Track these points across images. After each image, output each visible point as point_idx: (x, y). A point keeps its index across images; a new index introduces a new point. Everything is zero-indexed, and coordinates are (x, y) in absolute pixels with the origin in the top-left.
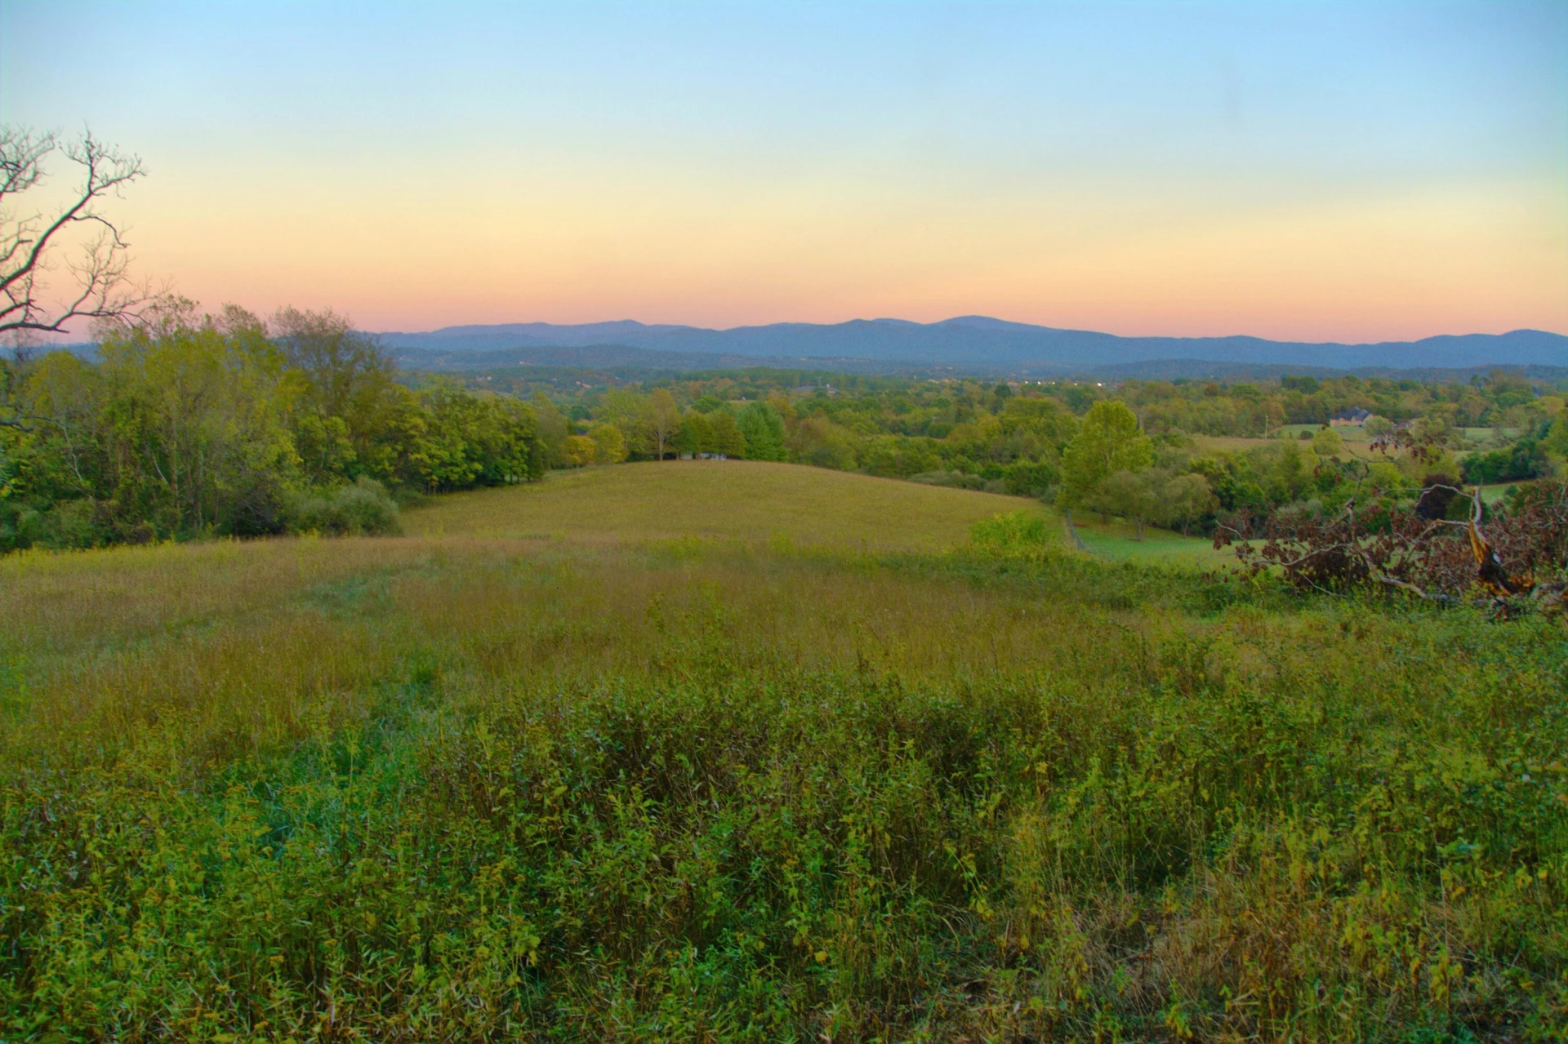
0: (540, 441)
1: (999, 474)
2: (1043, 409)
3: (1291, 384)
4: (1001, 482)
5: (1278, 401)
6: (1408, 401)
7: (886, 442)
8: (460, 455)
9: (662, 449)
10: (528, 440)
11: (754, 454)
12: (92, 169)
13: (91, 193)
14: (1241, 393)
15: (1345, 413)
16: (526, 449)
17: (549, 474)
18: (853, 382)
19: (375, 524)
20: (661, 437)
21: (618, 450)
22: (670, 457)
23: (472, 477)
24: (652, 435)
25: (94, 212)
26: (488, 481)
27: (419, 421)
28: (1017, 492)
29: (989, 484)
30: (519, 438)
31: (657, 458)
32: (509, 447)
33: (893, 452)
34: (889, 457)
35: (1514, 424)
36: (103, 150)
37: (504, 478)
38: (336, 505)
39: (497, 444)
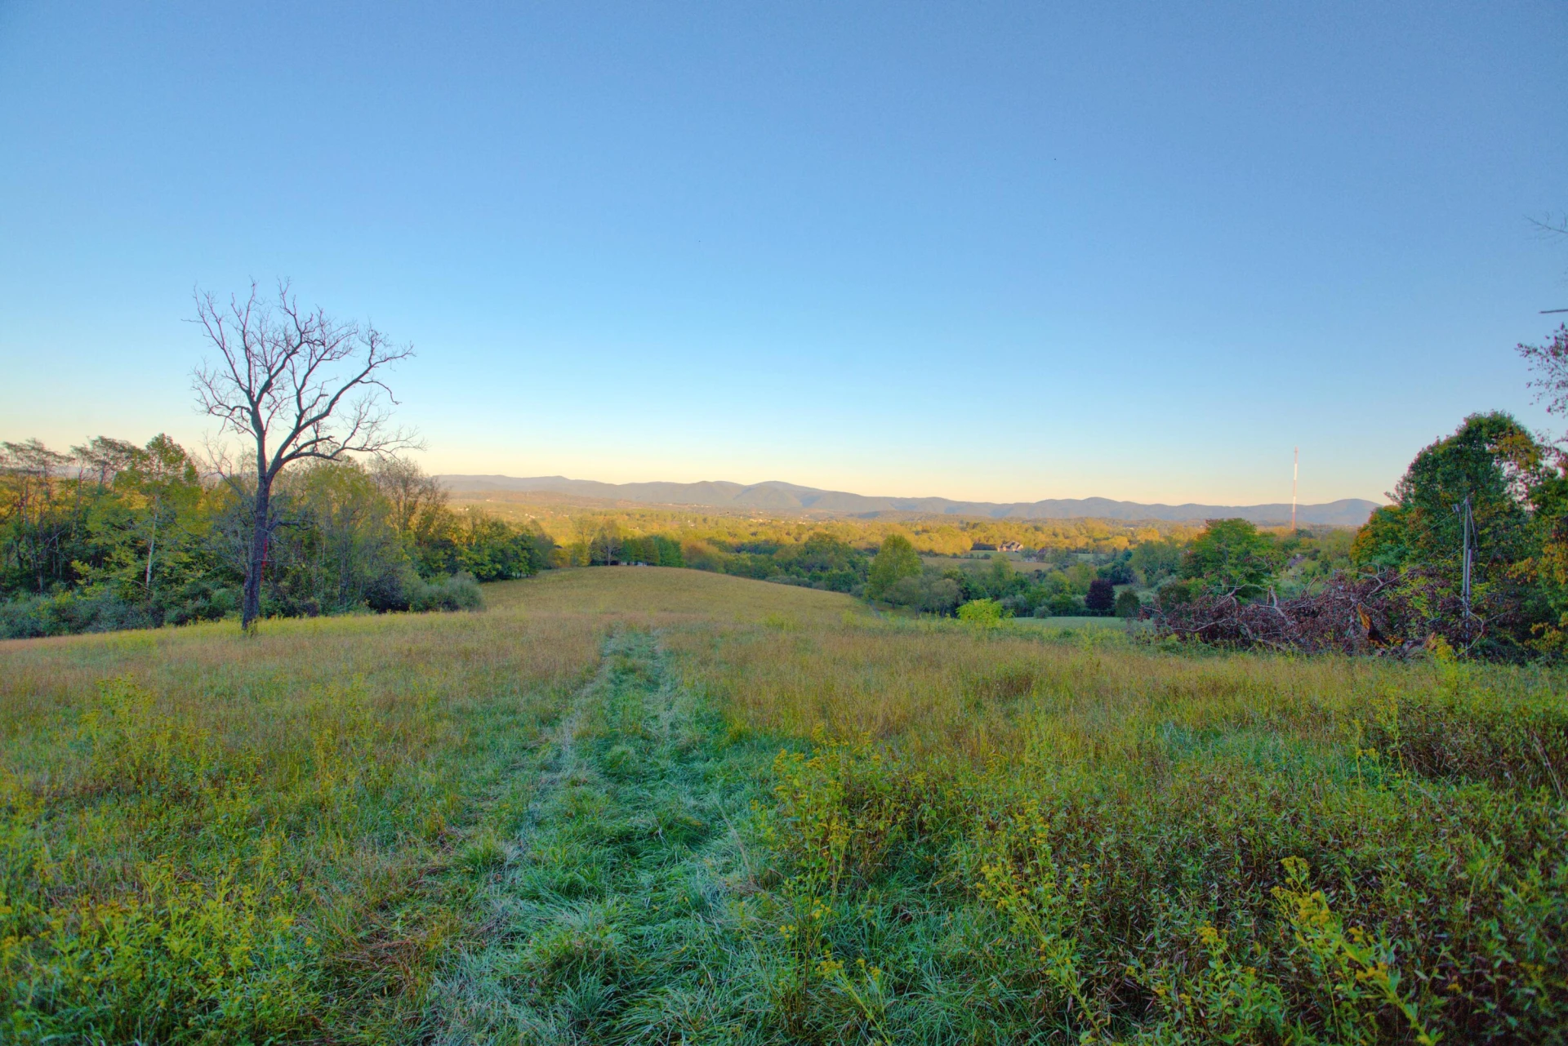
0: (537, 551)
1: (820, 578)
4: (822, 583)
7: (745, 559)
8: (487, 559)
9: (610, 557)
10: (529, 550)
11: (665, 563)
12: (373, 349)
13: (371, 367)
15: (1006, 544)
16: (528, 556)
17: (541, 572)
20: (610, 550)
21: (586, 562)
22: (615, 563)
23: (494, 573)
24: (604, 549)
26: (503, 576)
27: (460, 534)
28: (833, 589)
29: (814, 584)
30: (523, 549)
31: (606, 563)
32: (516, 555)
33: (749, 563)
34: (747, 567)
36: (381, 337)
37: (514, 574)
38: (447, 591)
39: (510, 552)
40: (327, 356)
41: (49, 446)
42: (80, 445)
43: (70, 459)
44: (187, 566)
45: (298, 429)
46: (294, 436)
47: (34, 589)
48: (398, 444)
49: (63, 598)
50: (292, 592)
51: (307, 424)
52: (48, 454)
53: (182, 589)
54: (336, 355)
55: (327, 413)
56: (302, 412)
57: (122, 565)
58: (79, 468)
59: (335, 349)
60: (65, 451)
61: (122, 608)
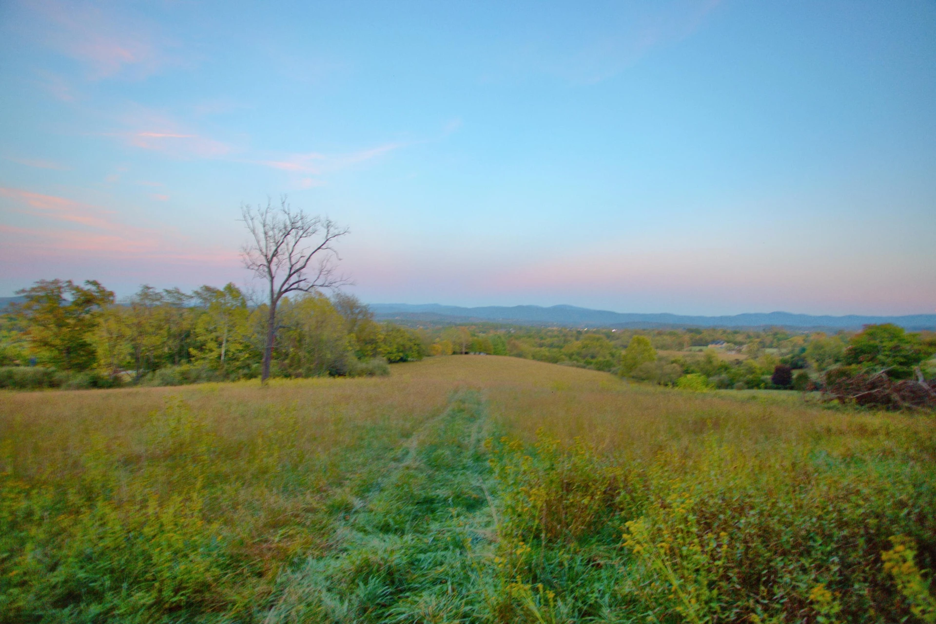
0: (422, 346)
1: (591, 363)
2: (598, 339)
3: (691, 331)
4: (592, 366)
5: (687, 337)
6: (739, 338)
7: (545, 351)
8: (395, 350)
9: (464, 350)
10: (418, 345)
11: (496, 353)
12: (328, 231)
13: (327, 240)
14: (671, 334)
15: (714, 342)
16: (417, 349)
17: (425, 358)
18: (521, 328)
19: (385, 373)
20: (464, 345)
21: (450, 352)
22: (466, 353)
23: (398, 358)
24: (461, 345)
25: (329, 246)
26: (403, 360)
27: (380, 336)
28: (599, 369)
29: (588, 367)
30: (415, 344)
31: (461, 353)
32: (411, 348)
35: (785, 347)
36: (332, 224)
37: (409, 359)
38: (370, 367)
39: (407, 347)
40: (304, 235)
41: (183, 291)
42: (196, 290)
43: (192, 297)
44: (241, 351)
45: (290, 276)
46: (287, 280)
47: (174, 363)
48: (341, 283)
49: (185, 367)
50: (291, 366)
51: (294, 273)
52: (183, 295)
53: (238, 363)
54: (309, 234)
55: (303, 267)
56: (292, 266)
57: (211, 351)
58: (195, 302)
59: (308, 231)
60: (189, 293)
61: (211, 373)
